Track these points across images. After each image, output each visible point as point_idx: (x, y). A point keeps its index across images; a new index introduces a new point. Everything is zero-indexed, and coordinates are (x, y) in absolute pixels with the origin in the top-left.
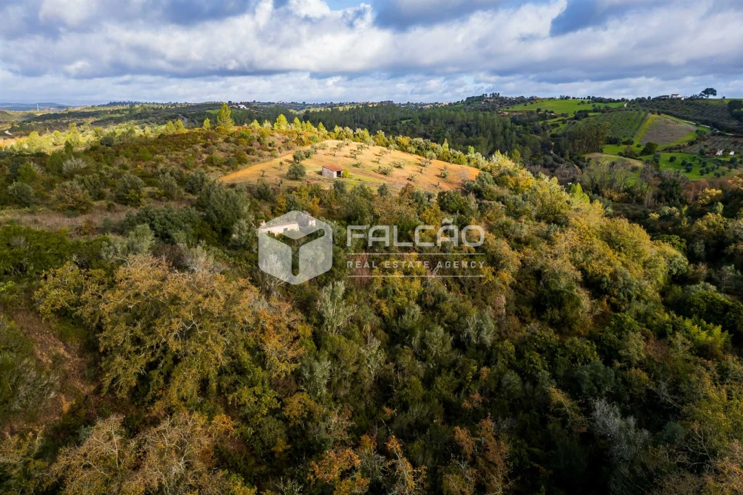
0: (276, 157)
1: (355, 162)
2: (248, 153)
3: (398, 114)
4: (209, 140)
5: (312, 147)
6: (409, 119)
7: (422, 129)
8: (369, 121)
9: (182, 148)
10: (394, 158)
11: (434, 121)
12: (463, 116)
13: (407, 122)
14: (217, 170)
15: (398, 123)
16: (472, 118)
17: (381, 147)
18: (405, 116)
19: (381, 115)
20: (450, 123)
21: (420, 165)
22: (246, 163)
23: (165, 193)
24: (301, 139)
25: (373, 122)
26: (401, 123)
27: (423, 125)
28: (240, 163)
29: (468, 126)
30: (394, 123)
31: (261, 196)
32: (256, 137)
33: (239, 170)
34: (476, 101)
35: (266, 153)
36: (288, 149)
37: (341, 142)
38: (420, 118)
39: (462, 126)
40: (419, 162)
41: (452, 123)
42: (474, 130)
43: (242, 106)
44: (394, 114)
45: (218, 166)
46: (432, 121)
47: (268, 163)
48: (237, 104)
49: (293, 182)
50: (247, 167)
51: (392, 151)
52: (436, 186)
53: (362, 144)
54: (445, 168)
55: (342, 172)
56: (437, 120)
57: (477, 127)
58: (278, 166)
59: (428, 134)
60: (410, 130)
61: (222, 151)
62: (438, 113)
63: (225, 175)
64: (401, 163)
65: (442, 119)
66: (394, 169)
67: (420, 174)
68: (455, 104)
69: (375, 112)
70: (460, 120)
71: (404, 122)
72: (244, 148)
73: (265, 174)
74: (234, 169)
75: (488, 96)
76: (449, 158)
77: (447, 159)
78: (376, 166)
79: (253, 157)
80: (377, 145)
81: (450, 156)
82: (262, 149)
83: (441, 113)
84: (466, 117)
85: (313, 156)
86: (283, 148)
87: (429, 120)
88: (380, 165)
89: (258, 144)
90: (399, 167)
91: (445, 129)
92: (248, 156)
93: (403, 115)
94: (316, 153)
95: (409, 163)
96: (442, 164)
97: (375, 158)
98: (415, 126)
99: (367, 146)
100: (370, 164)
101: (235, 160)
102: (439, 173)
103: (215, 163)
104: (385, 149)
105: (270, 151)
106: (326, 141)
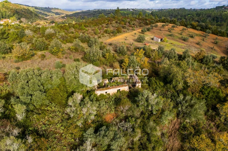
0: (134, 30)
1: (170, 34)
2: (123, 28)
3: (187, 13)
4: (110, 22)
5: (151, 26)
6: (191, 14)
7: (196, 19)
8: (175, 15)
9: (98, 25)
10: (189, 32)
11: (202, 16)
12: (215, 14)
13: (190, 16)
14: (108, 36)
15: (187, 16)
16: (219, 15)
17: (183, 27)
18: (190, 13)
19: (180, 13)
20: (209, 17)
21: (202, 36)
22: (121, 33)
23: (75, 48)
24: (147, 22)
25: (177, 15)
26: (188, 16)
27: (197, 17)
28: (118, 32)
29: (217, 18)
30: (185, 16)
31: (120, 52)
32: (128, 21)
33: (116, 36)
34: (220, 8)
35: (131, 28)
36: (140, 26)
37: (164, 24)
38: (196, 14)
39: (214, 18)
40: (202, 35)
41: (210, 16)
42: (219, 20)
43: (131, 10)
44: (185, 13)
45: (109, 34)
46: (201, 16)
47: (130, 33)
48: (130, 9)
49: (139, 43)
50: (121, 35)
51: (188, 29)
52: (212, 48)
53: (174, 25)
54: (217, 39)
55: (163, 39)
56: (204, 15)
57: (221, 18)
58: (134, 34)
59: (199, 20)
60: (191, 19)
61: (113, 27)
62: (204, 13)
63: (110, 38)
64: (193, 35)
65: (205, 15)
66: (190, 38)
67: (203, 41)
68: (210, 9)
69: (178, 12)
70: (214, 15)
71: (189, 16)
72: (122, 26)
73: (127, 38)
74: (115, 35)
75: (226, 6)
76: (217, 33)
77: (216, 33)
78: (180, 36)
79: (125, 30)
80: (181, 25)
81: (218, 32)
82: (130, 26)
83: (205, 12)
84: (216, 14)
85: (151, 30)
86: (138, 26)
87: (200, 15)
88: (182, 36)
89: (128, 24)
90: (192, 37)
91: (207, 19)
92: (122, 29)
93: (189, 13)
94: (152, 29)
95: (197, 35)
96: (215, 36)
97: (180, 32)
98: (194, 17)
99: (176, 26)
100: (177, 35)
101: (116, 31)
102: (213, 41)
103: (108, 33)
104: (185, 28)
105: (132, 27)
106: (158, 23)
